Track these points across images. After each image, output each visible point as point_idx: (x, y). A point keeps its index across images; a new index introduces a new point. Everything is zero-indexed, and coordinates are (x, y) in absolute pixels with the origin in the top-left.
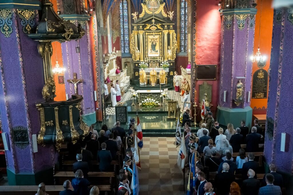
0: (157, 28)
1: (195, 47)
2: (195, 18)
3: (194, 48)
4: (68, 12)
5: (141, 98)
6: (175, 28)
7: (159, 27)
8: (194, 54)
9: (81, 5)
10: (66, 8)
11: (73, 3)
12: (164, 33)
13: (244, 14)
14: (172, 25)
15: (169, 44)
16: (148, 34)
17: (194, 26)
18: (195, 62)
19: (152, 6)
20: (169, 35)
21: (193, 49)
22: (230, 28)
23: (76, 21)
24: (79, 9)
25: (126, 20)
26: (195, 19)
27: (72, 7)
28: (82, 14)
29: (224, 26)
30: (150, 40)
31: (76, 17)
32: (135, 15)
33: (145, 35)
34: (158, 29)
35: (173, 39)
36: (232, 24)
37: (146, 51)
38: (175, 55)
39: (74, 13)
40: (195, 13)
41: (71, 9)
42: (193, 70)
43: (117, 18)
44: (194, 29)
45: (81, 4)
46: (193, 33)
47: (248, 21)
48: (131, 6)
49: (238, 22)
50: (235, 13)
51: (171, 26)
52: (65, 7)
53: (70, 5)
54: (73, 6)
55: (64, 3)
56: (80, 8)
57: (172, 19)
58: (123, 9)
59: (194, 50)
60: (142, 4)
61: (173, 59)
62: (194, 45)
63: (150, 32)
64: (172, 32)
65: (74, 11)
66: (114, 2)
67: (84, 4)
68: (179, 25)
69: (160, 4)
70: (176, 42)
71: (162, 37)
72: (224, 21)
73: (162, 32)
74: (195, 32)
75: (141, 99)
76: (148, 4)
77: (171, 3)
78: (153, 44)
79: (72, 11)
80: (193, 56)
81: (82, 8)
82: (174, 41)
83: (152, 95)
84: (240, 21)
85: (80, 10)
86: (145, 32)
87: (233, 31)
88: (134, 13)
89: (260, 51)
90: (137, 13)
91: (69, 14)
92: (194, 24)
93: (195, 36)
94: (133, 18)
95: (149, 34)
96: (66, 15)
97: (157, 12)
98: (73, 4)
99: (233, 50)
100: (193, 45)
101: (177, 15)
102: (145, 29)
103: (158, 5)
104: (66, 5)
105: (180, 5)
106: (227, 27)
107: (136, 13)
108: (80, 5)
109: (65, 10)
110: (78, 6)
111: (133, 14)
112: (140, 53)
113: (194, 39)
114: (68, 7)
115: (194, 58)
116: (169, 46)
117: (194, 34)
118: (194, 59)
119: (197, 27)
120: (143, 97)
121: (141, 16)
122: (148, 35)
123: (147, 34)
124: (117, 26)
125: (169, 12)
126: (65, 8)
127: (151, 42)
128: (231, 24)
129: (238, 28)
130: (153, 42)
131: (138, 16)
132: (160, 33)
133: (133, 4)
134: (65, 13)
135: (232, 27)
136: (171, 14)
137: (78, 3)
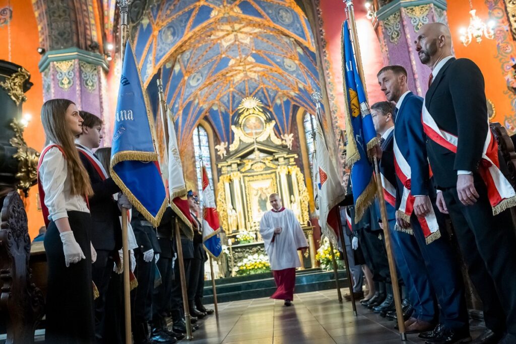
0: (265, 167)
1: (332, 95)
2: (322, 39)
3: (332, 97)
4: (59, 46)
5: (235, 259)
6: (299, 163)
7: (268, 165)
8: (334, 109)
9: (88, 35)
10: (55, 37)
11: (71, 27)
12: (281, 174)
13: (422, 6)
14: (292, 157)
15: (291, 192)
16: (251, 180)
17: (325, 54)
18: (339, 127)
19: (252, 128)
20: (289, 176)
21: (330, 99)
22: (398, 38)
23: (74, 63)
24: (82, 41)
25: (207, 165)
26: (325, 42)
27: (68, 36)
28: (89, 50)
29: (386, 40)
30: (255, 192)
31: (76, 53)
32: (221, 148)
33: (244, 182)
34: (267, 168)
35: (298, 183)
36: (402, 30)
37: (248, 211)
38: (306, 213)
39: (72, 46)
40: (321, 30)
41: (65, 39)
42: (337, 143)
43: (190, 158)
44: (326, 61)
45: (88, 32)
46: (324, 68)
47: (433, 17)
48: (214, 138)
49: (412, 22)
50: (402, 4)
51: (292, 160)
52: (53, 37)
53: (65, 33)
54: (69, 34)
55: (52, 29)
56: (86, 39)
57: (291, 146)
58: (200, 146)
59: (333, 102)
60: (233, 128)
61: (304, 221)
62: (331, 90)
63: (253, 176)
64: (295, 171)
65: (70, 43)
66: (177, 114)
67: (94, 33)
68: (307, 162)
69: (266, 123)
70: (304, 190)
71: (277, 183)
72: (384, 30)
73: (275, 172)
74: (328, 66)
75: (235, 262)
76: (245, 125)
77: (287, 126)
78: (262, 200)
79: (67, 43)
80: (332, 114)
81: (89, 40)
82: (300, 188)
83: (259, 249)
84: (417, 19)
85: (86, 43)
86: (244, 176)
87: (406, 40)
88: (220, 145)
89: (476, 14)
90: (225, 144)
91: (60, 49)
92: (324, 50)
93: (329, 73)
94: (219, 153)
95: (251, 178)
96: (54, 52)
97: (262, 138)
98: (69, 30)
99: (416, 76)
100: (328, 91)
101: (300, 145)
102: (243, 170)
103: (262, 126)
104: (55, 33)
105: (304, 128)
106: (393, 38)
107: (222, 143)
108: (85, 34)
109: (52, 42)
110: (81, 35)
111: (218, 147)
112: (236, 216)
113: (329, 80)
114: (59, 37)
115: (336, 117)
116: (292, 196)
117: (327, 70)
118: (336, 120)
119: (330, 55)
120: (240, 256)
121: (233, 147)
122: (249, 181)
123: (247, 179)
124: (191, 172)
125: (284, 136)
126: (52, 39)
127: (257, 195)
128: (398, 29)
129: (414, 33)
130: (261, 195)
131: (227, 149)
132: (273, 175)
133: (218, 134)
134: (52, 48)
135: (403, 33)
136: (289, 139)
137: (81, 29)
